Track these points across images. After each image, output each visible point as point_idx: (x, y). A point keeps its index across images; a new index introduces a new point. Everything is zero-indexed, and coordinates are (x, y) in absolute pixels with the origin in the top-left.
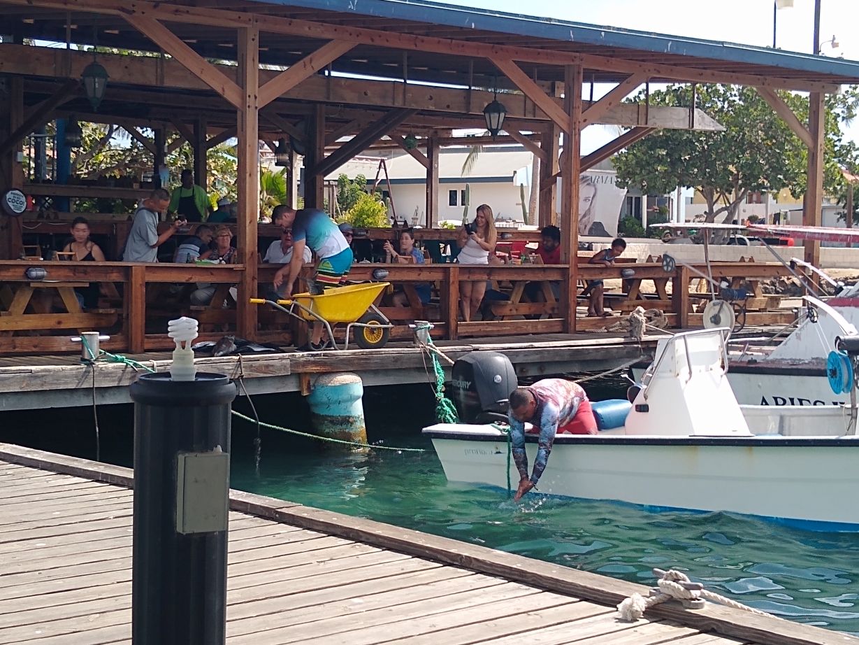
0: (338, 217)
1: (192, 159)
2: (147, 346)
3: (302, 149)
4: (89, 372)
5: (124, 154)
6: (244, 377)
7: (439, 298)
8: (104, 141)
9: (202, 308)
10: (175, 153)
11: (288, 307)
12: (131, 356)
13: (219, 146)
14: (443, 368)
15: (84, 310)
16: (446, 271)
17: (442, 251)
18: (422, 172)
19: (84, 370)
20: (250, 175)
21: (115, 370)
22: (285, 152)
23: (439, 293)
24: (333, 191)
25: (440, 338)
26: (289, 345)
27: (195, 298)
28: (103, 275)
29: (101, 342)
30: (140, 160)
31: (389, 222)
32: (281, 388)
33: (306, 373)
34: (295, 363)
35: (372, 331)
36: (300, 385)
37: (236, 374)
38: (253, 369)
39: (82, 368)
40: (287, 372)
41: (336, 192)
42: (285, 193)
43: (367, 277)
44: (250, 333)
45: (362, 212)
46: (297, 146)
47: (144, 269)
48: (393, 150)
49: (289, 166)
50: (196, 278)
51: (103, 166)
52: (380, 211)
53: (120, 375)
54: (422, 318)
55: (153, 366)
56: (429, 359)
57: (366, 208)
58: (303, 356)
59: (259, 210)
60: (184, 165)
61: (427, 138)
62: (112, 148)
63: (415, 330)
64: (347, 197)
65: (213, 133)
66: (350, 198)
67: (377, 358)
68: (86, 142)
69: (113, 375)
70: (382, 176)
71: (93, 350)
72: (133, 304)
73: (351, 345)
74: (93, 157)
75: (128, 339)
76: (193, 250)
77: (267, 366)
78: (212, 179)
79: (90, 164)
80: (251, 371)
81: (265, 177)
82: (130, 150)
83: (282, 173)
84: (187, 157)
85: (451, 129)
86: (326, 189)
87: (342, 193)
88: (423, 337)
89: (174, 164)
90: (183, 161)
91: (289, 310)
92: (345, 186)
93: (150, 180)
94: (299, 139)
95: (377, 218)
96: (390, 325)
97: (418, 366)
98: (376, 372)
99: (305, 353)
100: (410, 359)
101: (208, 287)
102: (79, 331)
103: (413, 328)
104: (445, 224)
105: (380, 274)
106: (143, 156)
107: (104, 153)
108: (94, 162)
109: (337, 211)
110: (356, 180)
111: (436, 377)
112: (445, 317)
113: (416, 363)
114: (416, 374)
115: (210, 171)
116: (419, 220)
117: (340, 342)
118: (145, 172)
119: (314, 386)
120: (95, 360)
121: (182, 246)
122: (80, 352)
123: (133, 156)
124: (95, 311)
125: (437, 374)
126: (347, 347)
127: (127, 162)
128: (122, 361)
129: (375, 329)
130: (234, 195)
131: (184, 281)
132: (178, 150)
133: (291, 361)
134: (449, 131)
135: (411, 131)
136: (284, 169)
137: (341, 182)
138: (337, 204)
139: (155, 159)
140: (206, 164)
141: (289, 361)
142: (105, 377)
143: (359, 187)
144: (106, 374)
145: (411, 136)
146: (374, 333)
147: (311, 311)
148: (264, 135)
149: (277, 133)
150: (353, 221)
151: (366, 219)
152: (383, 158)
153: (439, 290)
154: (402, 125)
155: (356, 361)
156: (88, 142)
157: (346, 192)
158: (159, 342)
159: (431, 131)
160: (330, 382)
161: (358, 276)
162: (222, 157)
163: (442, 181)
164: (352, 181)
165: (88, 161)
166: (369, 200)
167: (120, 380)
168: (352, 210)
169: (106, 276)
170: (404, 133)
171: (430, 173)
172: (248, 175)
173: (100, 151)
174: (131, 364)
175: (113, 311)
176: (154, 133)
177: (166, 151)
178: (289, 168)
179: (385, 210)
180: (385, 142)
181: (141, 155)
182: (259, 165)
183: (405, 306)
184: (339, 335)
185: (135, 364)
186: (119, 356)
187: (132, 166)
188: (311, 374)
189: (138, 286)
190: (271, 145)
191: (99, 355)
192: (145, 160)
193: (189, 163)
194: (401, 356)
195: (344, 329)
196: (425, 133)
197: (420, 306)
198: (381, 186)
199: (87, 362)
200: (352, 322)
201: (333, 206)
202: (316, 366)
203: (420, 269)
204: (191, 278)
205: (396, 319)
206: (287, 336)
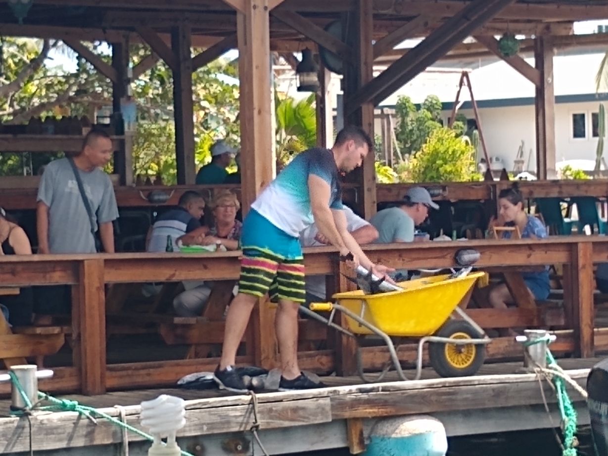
0: (397, 163)
1: (170, 86)
2: (110, 383)
3: (339, 65)
4: (23, 428)
5: (67, 82)
6: (260, 427)
7: (561, 291)
8: (37, 63)
9: (192, 320)
10: (144, 78)
11: (325, 313)
12: (85, 399)
13: (210, 65)
14: (574, 404)
15: (14, 331)
16: (572, 248)
17: (564, 213)
18: (528, 89)
19: (15, 424)
20: (260, 112)
21: (63, 423)
22: (312, 70)
23: (561, 282)
24: (389, 123)
25: (567, 355)
26: (328, 374)
27: (181, 305)
28: (42, 275)
29: (40, 380)
30: (91, 90)
31: (479, 168)
32: (316, 442)
33: (356, 419)
34: (339, 404)
35: (458, 349)
36: (348, 437)
37: (247, 423)
38: (273, 414)
39: (12, 422)
40: (327, 417)
41: (394, 123)
42: (314, 131)
43: (447, 263)
44: (267, 358)
45: (435, 155)
46: (332, 61)
47: (102, 264)
48: (480, 59)
49: (319, 92)
50: (181, 275)
51: (36, 101)
52: (463, 153)
53: (70, 430)
54: (535, 323)
55: (119, 416)
56: (551, 392)
57: (442, 149)
58: (350, 392)
59: (274, 159)
60: (158, 95)
61: (533, 37)
62: (49, 74)
63: (525, 346)
64: (411, 131)
65: (201, 44)
66: (416, 133)
67: (467, 392)
68: (9, 67)
69: (60, 431)
70: (465, 97)
71: (29, 394)
72: (87, 319)
73: (427, 371)
74: (21, 88)
75: (81, 374)
76: (176, 228)
77: (295, 410)
78: (202, 113)
79: (16, 100)
80: (271, 418)
81: (282, 107)
82: (76, 76)
83: (310, 101)
84: (163, 83)
85: (572, 22)
86: (377, 123)
87: (403, 125)
88: (539, 356)
89: (143, 93)
90: (157, 89)
91: (328, 318)
92: (407, 114)
93: (107, 121)
94: (334, 50)
95: (459, 163)
96: (486, 340)
97: (533, 402)
98: (467, 414)
99: (354, 388)
100: (519, 391)
101: (200, 287)
102: (7, 363)
103: (523, 343)
104: (568, 169)
105: (467, 257)
106: (96, 84)
107: (37, 82)
108: (22, 95)
109: (395, 154)
110: (424, 104)
111: (563, 422)
112: (573, 321)
113: (530, 398)
114: (530, 415)
115: (199, 102)
116: (525, 165)
117: (409, 366)
118: (100, 108)
119: (369, 438)
120: (33, 409)
121: (158, 224)
122: (9, 396)
123: (80, 85)
124: (29, 331)
125: (564, 417)
126: (419, 375)
127: (72, 94)
128: (73, 409)
129: (463, 346)
130: (235, 137)
131: (163, 279)
132: (149, 72)
133: (332, 400)
134: (568, 25)
135: (508, 29)
136: (311, 96)
137: (401, 108)
138: (396, 142)
139: (113, 87)
140: (191, 92)
141: (328, 401)
142: (47, 434)
143: (429, 115)
144: (49, 430)
145: (508, 36)
146: (460, 352)
147: (361, 319)
148: (279, 43)
149: (299, 40)
150: (422, 170)
151: (442, 166)
152: (465, 70)
153: (561, 277)
154: (495, 19)
155: (434, 398)
156: (13, 66)
157: (409, 123)
158: (128, 375)
159: (541, 27)
160: (393, 432)
161: (433, 262)
162: (216, 81)
163: (561, 99)
164: (418, 107)
165: (13, 96)
166: (446, 136)
167: (70, 438)
168: (419, 153)
169: (44, 277)
170: (498, 31)
171: (540, 91)
172: (256, 112)
173: (31, 79)
174: (87, 413)
175: (56, 330)
176: (111, 48)
177: (130, 75)
178: (319, 93)
179: (471, 150)
180: (469, 46)
181: (93, 82)
182: (272, 89)
183: (508, 304)
184: (406, 356)
185: (93, 413)
186: (68, 402)
187: (79, 100)
188: (364, 420)
189: (94, 290)
190: (290, 59)
191: (37, 400)
192: (99, 90)
193: (165, 92)
194: (505, 387)
195: (414, 345)
196: (530, 30)
197: (532, 306)
198: (463, 111)
199: (21, 412)
200: (427, 335)
201: (389, 147)
202: (371, 408)
203: (530, 247)
204: (174, 275)
205: (494, 326)
206: (324, 359)
